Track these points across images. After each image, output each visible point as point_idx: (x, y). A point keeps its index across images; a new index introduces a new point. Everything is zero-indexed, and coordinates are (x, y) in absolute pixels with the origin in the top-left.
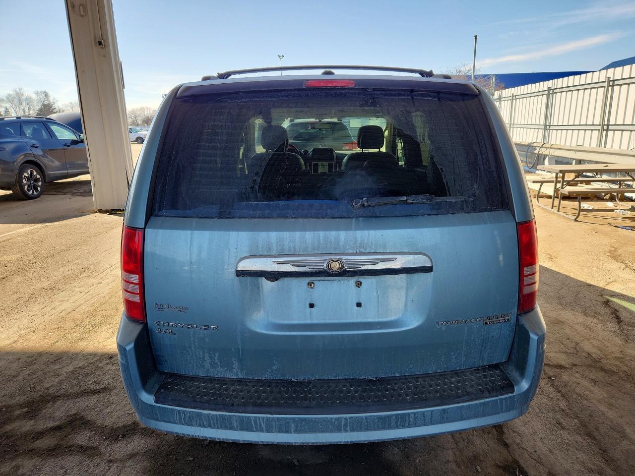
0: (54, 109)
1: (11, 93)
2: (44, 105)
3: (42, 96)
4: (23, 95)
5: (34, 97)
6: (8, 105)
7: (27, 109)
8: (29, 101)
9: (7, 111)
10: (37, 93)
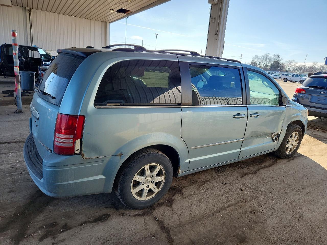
0: (280, 63)
1: (264, 55)
2: (276, 61)
3: (276, 57)
4: (268, 56)
5: (273, 57)
6: (261, 61)
7: (268, 63)
8: (270, 59)
9: (260, 63)
10: (275, 55)
